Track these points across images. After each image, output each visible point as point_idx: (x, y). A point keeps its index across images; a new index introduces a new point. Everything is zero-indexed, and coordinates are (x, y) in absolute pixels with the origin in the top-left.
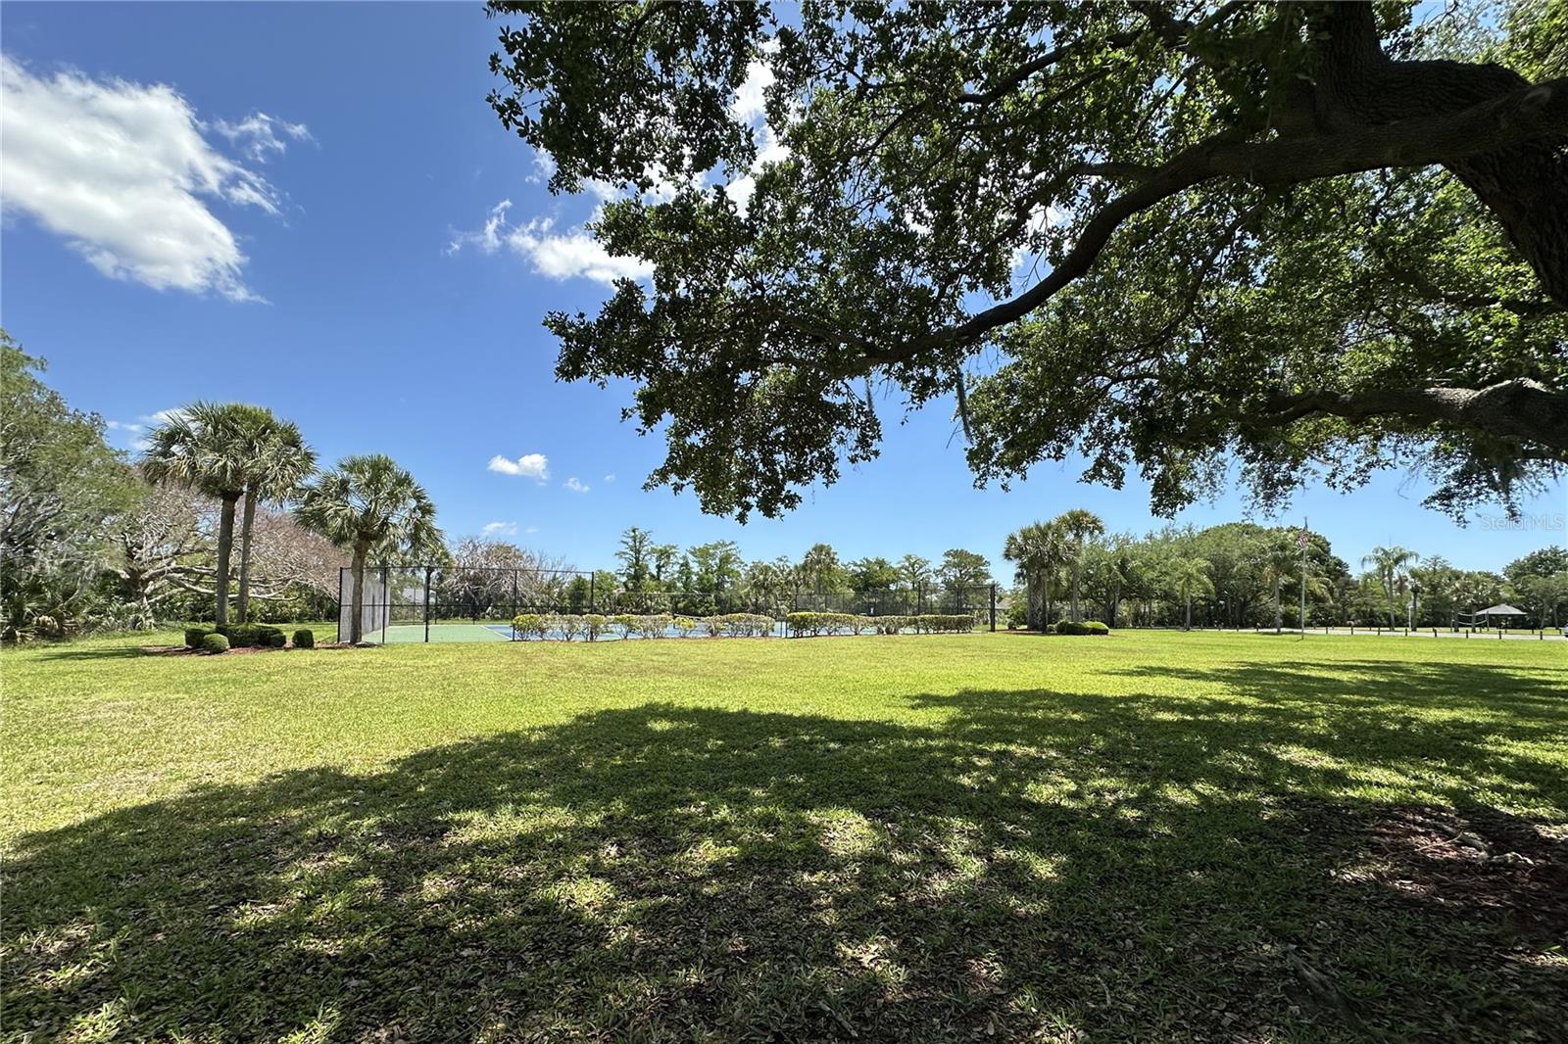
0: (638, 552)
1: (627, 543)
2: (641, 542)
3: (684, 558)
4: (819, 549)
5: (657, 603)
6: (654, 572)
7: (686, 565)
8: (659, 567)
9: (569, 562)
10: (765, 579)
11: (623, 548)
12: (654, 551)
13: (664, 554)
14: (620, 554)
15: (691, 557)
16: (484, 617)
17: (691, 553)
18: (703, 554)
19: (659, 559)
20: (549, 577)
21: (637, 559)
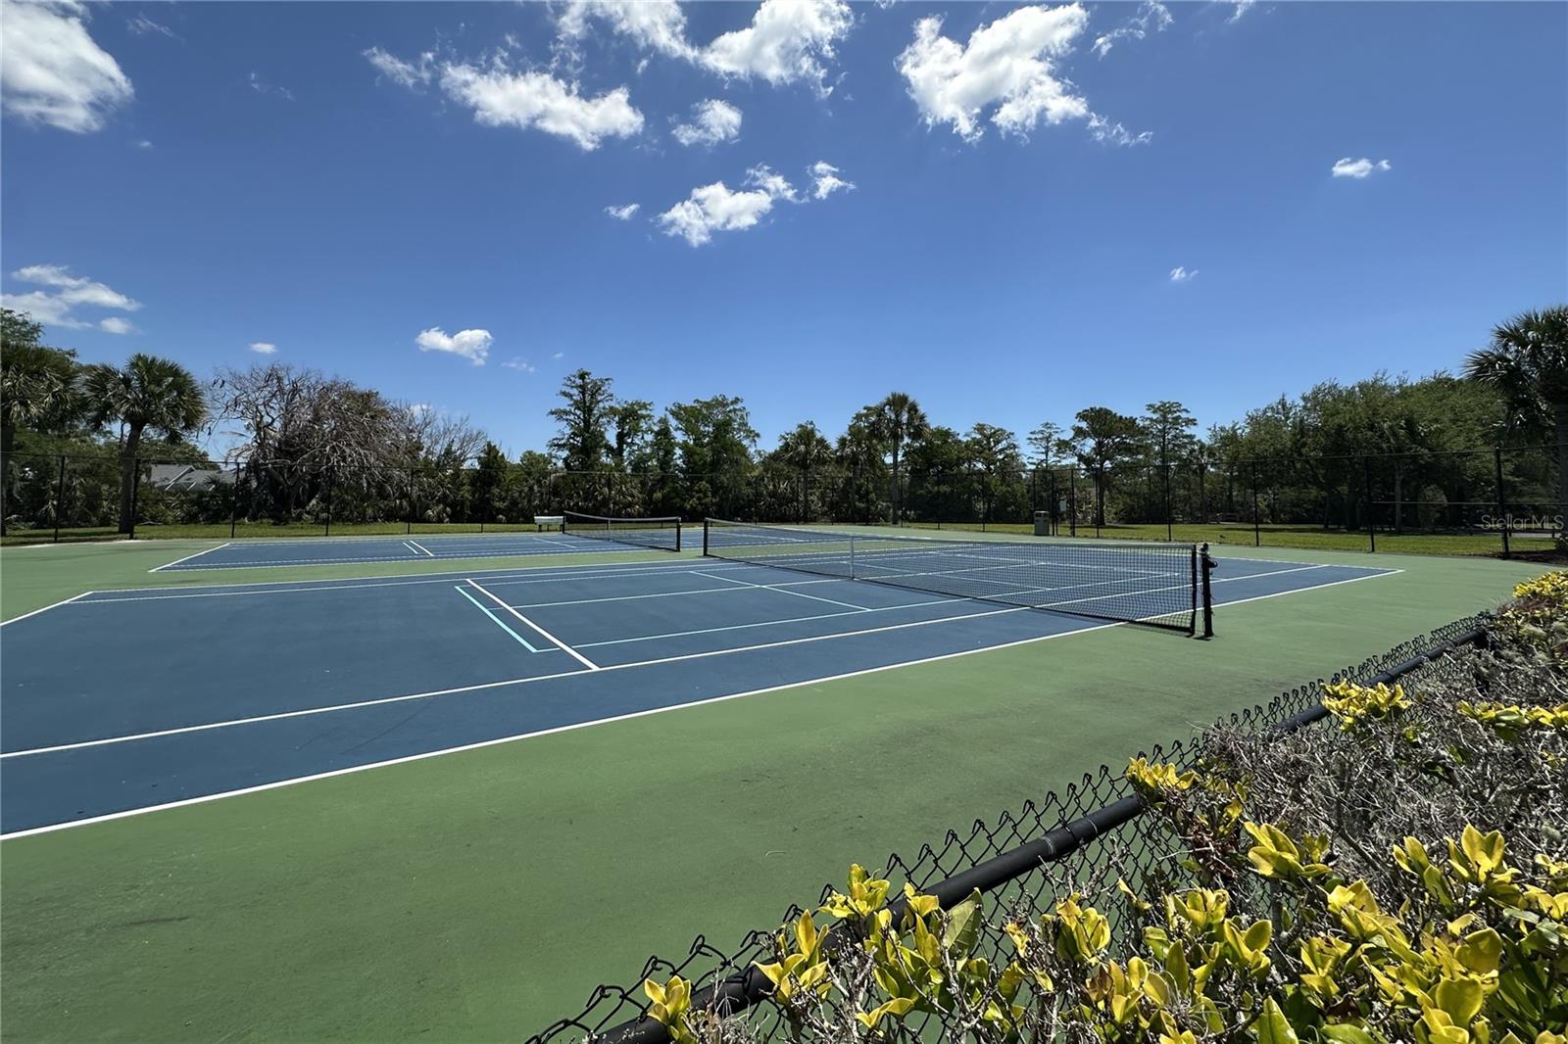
0: (588, 410)
1: (571, 396)
2: (593, 395)
3: (664, 421)
4: (899, 402)
5: (620, 492)
6: (614, 444)
7: (664, 433)
8: (621, 437)
9: (474, 425)
10: (807, 452)
11: (565, 404)
12: (613, 411)
13: (629, 417)
14: (559, 414)
15: (673, 422)
16: (299, 518)
17: (673, 413)
18: (689, 416)
19: (621, 424)
20: (439, 449)
21: (586, 422)
